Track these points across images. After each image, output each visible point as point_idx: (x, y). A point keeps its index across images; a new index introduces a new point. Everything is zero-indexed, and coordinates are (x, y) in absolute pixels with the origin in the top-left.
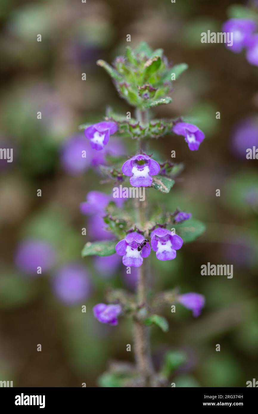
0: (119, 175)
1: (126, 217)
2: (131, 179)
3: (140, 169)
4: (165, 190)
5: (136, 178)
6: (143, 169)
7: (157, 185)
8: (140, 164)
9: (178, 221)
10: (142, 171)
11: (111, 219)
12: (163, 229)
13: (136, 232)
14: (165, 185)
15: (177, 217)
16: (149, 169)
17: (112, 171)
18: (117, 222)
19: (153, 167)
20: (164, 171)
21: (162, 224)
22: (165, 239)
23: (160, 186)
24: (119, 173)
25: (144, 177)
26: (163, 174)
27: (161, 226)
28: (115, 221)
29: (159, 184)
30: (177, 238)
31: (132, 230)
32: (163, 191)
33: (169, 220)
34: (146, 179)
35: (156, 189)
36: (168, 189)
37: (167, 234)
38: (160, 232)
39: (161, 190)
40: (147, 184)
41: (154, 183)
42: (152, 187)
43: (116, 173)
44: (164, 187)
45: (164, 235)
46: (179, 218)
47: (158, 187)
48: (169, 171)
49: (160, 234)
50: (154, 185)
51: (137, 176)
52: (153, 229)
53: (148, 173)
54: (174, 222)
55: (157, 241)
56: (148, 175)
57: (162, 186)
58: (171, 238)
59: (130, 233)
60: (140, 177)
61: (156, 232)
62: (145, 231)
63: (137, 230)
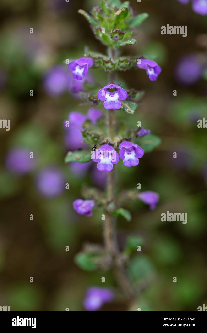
0: (95, 100)
1: (99, 132)
2: (104, 103)
3: (112, 96)
4: (131, 112)
5: (108, 102)
6: (114, 95)
7: (124, 108)
8: (111, 91)
9: (140, 135)
10: (114, 97)
11: (88, 134)
12: (128, 142)
13: (107, 144)
14: (130, 108)
15: (139, 133)
16: (119, 95)
17: (89, 96)
18: (93, 136)
19: (122, 94)
20: (129, 97)
21: (127, 138)
22: (130, 150)
23: (127, 108)
24: (95, 98)
25: (114, 102)
26: (129, 99)
27: (127, 140)
28: (91, 135)
29: (126, 107)
30: (139, 149)
31: (105, 142)
32: (129, 113)
33: (133, 135)
34: (116, 103)
35: (123, 111)
36: (133, 111)
37: (132, 146)
38: (127, 144)
39: (128, 112)
40: (117, 107)
41: (122, 106)
42: (120, 109)
43: (92, 98)
44: (130, 109)
45: (130, 147)
46: (141, 134)
47: (125, 109)
48: (134, 97)
49: (126, 146)
50: (122, 108)
51: (109, 100)
52: (121, 142)
53: (118, 98)
54: (137, 136)
55: (124, 151)
56: (117, 100)
57: (129, 109)
58: (134, 149)
59: (103, 145)
60: (112, 102)
61: (123, 144)
62: (115, 143)
63: (108, 142)
